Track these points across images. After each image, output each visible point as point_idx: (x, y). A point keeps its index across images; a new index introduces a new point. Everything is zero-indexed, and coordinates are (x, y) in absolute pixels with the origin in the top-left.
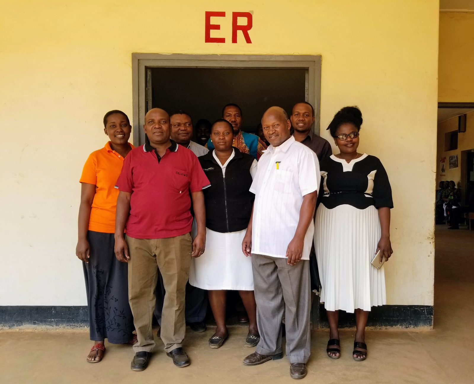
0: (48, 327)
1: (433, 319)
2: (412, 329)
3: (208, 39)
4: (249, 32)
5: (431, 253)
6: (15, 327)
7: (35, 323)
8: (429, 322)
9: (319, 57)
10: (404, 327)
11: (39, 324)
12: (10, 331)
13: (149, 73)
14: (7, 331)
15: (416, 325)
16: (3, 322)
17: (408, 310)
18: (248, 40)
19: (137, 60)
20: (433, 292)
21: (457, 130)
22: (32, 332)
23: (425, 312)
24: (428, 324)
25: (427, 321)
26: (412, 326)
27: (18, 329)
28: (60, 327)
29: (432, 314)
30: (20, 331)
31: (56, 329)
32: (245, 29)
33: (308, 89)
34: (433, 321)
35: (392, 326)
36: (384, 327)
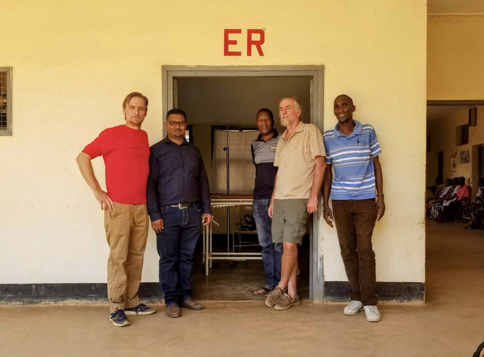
0: (88, 301)
1: (425, 294)
2: (406, 303)
3: (227, 53)
4: (262, 46)
5: (422, 236)
6: (60, 302)
7: (77, 299)
8: (421, 297)
9: (322, 67)
10: (399, 301)
11: (80, 299)
12: (55, 305)
13: (175, 82)
14: (53, 305)
15: (409, 300)
16: (49, 298)
17: (402, 286)
18: (261, 53)
19: (166, 72)
20: (425, 270)
21: (468, 124)
22: (74, 306)
23: (417, 288)
24: (420, 299)
25: (419, 296)
26: (406, 301)
27: (62, 303)
28: (99, 302)
29: (424, 290)
30: (64, 305)
31: (96, 303)
32: (258, 44)
33: (313, 94)
34: (424, 296)
35: (388, 300)
36: (381, 301)
